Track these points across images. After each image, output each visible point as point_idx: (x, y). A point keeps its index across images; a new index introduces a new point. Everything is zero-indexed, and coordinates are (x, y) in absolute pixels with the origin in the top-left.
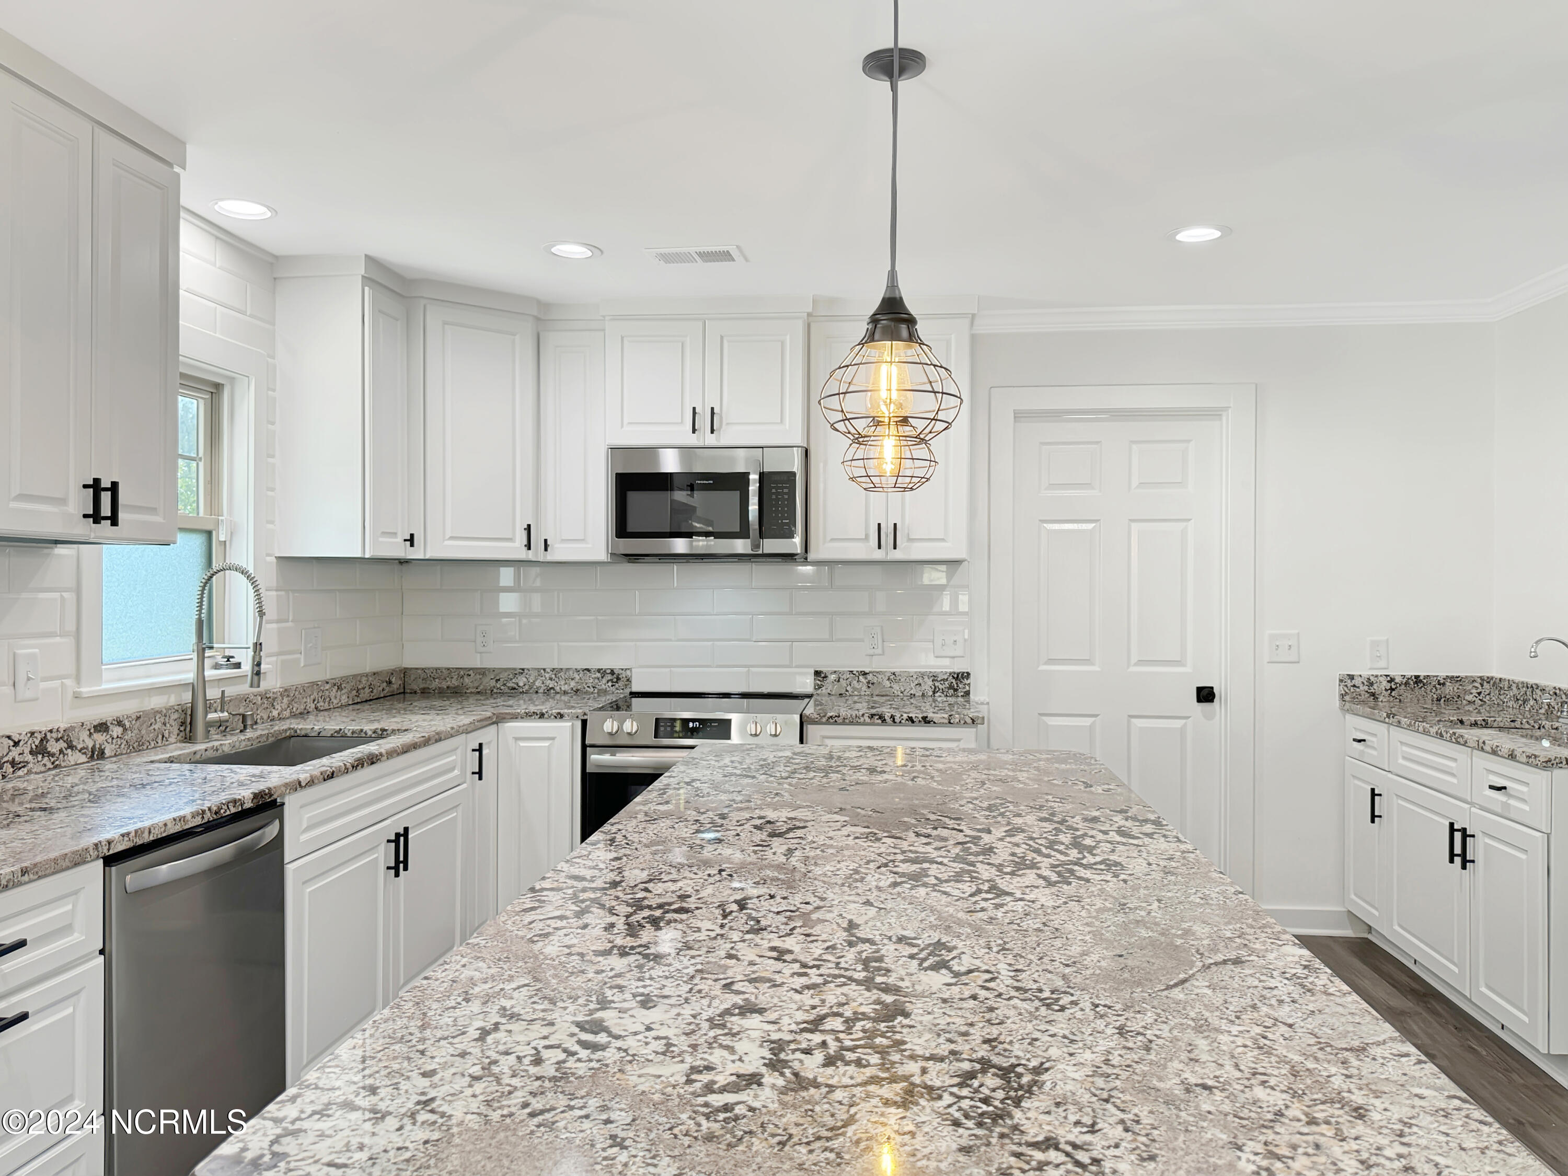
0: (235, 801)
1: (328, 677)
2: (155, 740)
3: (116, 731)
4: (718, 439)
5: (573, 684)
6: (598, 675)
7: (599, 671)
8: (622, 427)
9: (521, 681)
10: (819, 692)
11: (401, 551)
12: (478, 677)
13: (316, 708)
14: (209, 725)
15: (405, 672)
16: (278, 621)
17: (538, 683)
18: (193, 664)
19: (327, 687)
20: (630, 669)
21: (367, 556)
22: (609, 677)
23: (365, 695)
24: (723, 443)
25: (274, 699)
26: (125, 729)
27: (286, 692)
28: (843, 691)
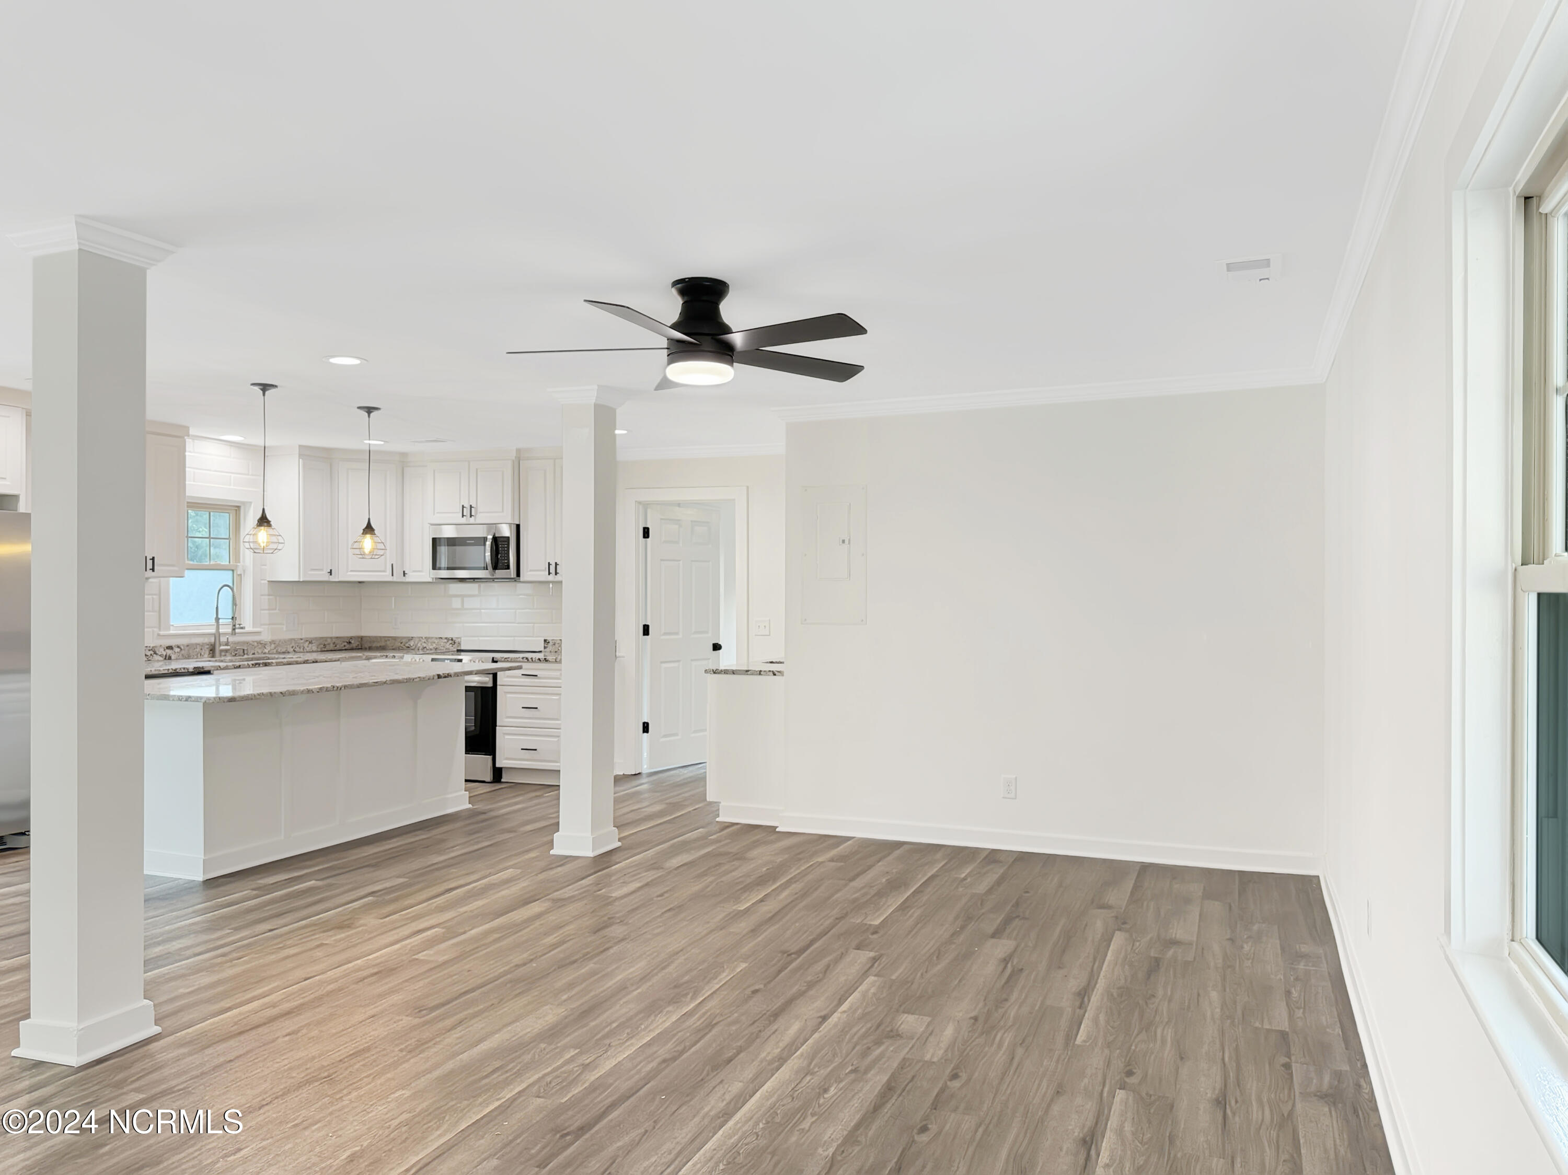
0: (184, 668)
1: (303, 637)
2: (197, 655)
3: (177, 650)
4: (475, 520)
5: (434, 645)
6: (446, 641)
7: (446, 638)
8: (434, 514)
9: (412, 643)
10: (546, 650)
11: (326, 578)
12: (393, 641)
13: (294, 651)
14: (221, 651)
15: (362, 638)
16: (269, 610)
17: (419, 645)
18: (215, 627)
19: (302, 641)
20: (460, 638)
21: (301, 580)
22: (450, 642)
23: (332, 646)
24: (478, 522)
25: (265, 644)
26: (181, 649)
27: (272, 642)
28: (557, 650)
